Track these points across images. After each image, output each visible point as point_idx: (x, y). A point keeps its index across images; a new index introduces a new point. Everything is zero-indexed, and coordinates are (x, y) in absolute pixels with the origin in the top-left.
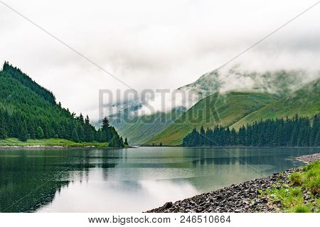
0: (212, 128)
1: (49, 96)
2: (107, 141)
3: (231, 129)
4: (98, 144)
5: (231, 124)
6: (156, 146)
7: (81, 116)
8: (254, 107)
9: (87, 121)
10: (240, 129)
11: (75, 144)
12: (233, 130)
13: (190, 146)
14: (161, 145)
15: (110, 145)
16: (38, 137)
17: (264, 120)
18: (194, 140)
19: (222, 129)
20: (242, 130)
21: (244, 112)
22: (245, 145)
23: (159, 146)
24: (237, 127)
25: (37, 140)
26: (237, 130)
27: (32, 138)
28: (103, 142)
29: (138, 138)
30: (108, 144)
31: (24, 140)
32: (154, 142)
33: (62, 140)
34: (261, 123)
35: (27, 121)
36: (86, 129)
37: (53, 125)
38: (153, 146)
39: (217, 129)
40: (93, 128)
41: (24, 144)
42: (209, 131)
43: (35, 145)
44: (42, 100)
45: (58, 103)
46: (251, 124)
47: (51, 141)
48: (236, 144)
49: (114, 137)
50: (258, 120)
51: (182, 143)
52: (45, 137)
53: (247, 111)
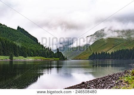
0: (100, 53)
1: (35, 40)
3: (108, 53)
4: (55, 58)
5: (108, 51)
6: (78, 59)
7: (48, 47)
8: (117, 44)
9: (51, 49)
10: (111, 53)
11: (46, 58)
12: (109, 53)
14: (80, 59)
15: (60, 59)
16: (31, 56)
17: (121, 49)
18: (93, 57)
19: (104, 53)
20: (112, 53)
21: (113, 46)
22: (113, 59)
24: (110, 52)
25: (31, 57)
26: (110, 53)
27: (29, 56)
28: (57, 58)
29: (71, 56)
30: (59, 59)
31: (26, 57)
33: (41, 57)
34: (120, 51)
35: (27, 49)
37: (37, 51)
38: (77, 59)
39: (102, 53)
40: (53, 52)
41: (25, 58)
42: (99, 54)
43: (30, 59)
44: (33, 41)
45: (39, 42)
46: (116, 51)
47: (36, 57)
48: (110, 59)
49: (61, 56)
50: (118, 49)
51: (88, 58)
52: (34, 56)
53: (114, 46)
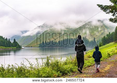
2: (15, 47)
4: (13, 48)
6: (30, 47)
9: (9, 40)
13: (42, 47)
14: (32, 47)
15: (16, 48)
23: (31, 47)
28: (14, 47)
30: (16, 47)
32: (29, 46)
36: (9, 43)
38: (29, 47)
40: (11, 42)
49: (18, 45)
51: (39, 46)
